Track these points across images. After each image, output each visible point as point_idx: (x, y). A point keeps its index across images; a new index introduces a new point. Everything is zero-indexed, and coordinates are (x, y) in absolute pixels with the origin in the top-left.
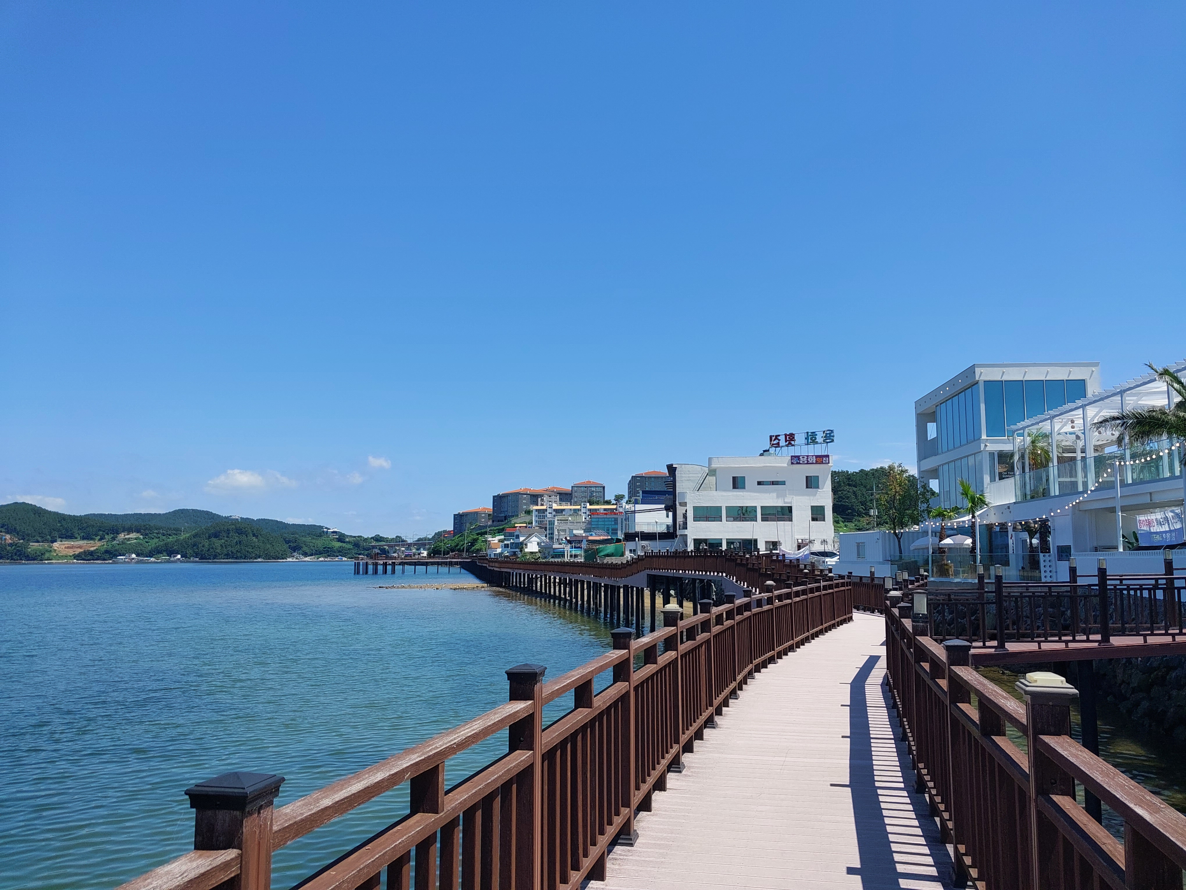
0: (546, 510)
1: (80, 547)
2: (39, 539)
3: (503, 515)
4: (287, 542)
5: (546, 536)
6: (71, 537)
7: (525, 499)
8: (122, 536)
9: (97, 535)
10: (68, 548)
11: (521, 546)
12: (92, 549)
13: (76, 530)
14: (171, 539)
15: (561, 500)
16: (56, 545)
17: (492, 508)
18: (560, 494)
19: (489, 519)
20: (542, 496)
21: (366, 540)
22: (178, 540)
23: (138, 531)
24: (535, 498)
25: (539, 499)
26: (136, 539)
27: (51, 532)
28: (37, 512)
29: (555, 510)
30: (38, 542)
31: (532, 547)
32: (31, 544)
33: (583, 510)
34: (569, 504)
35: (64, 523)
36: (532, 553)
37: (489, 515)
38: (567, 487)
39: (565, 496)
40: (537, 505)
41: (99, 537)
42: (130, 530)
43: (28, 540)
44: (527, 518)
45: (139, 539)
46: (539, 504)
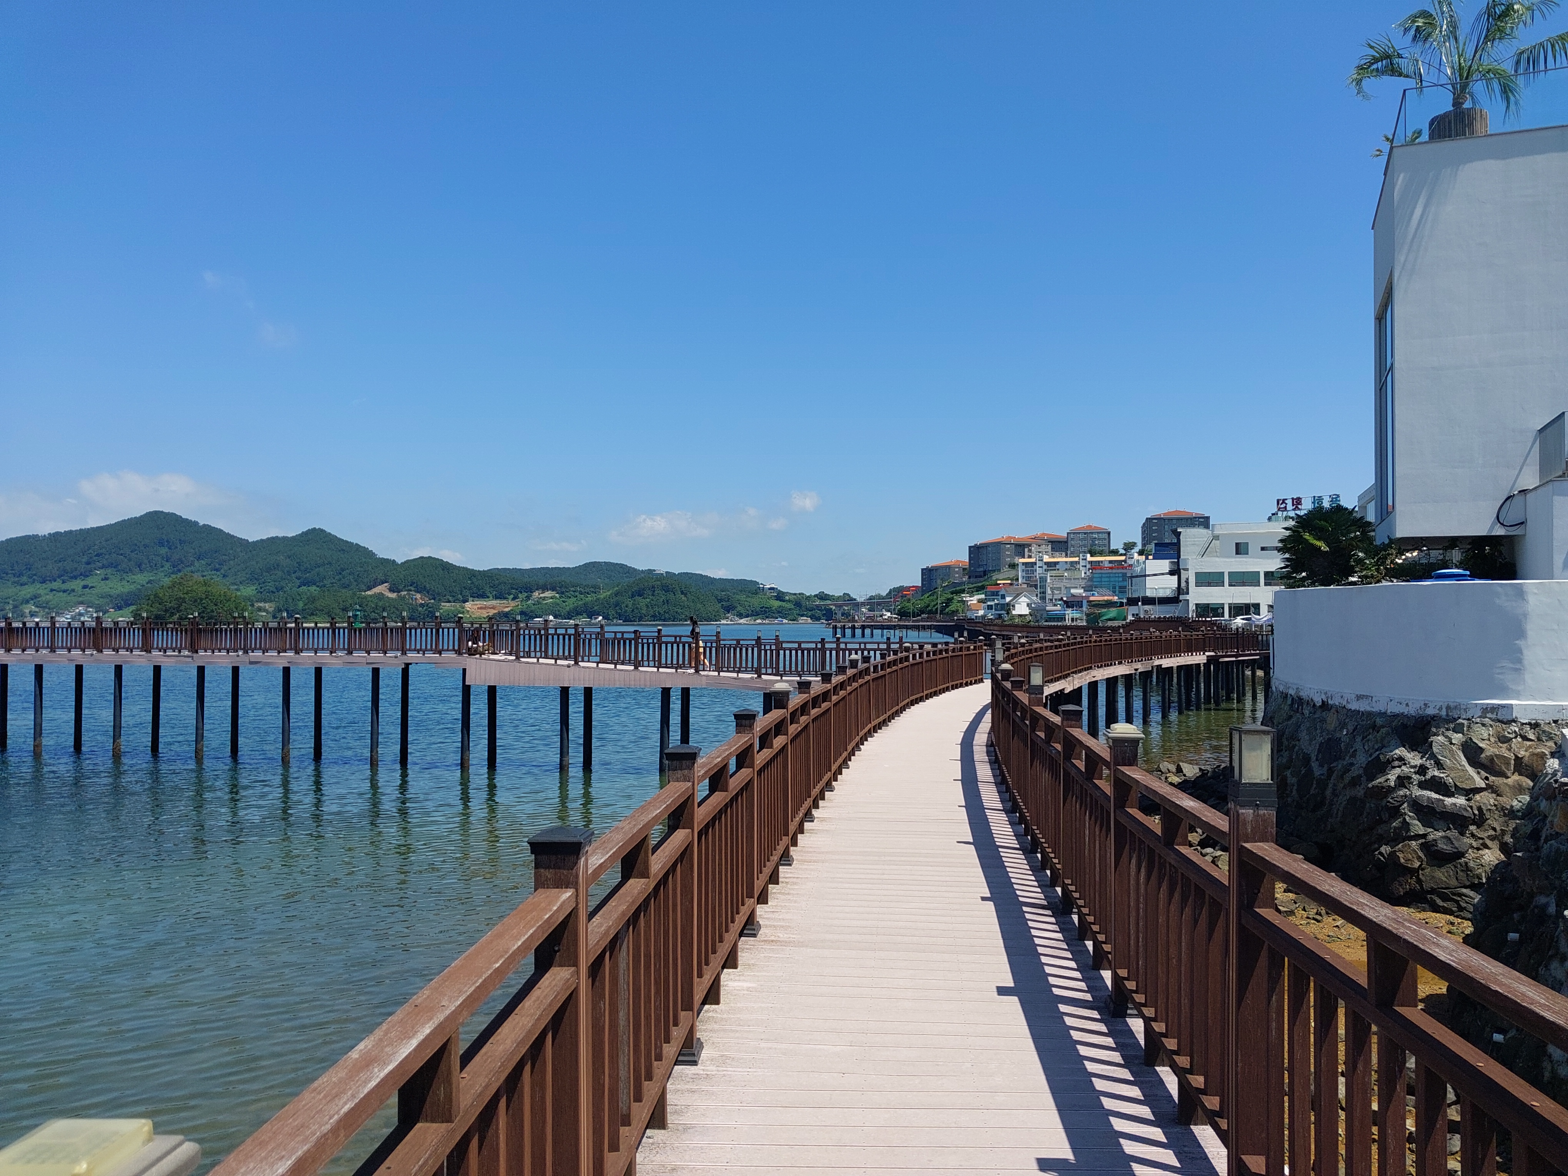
0: (1035, 563)
1: (493, 608)
2: (451, 598)
3: (982, 569)
4: (720, 601)
5: (1037, 595)
6: (482, 596)
7: (1008, 550)
8: (536, 594)
9: (510, 594)
10: (481, 608)
11: (1008, 607)
12: (507, 610)
13: (487, 589)
14: (589, 598)
15: (1053, 549)
16: (468, 605)
17: (967, 560)
18: (1052, 542)
19: (964, 575)
20: (1030, 545)
21: (808, 598)
22: (598, 599)
23: (553, 589)
24: (1021, 548)
25: (1026, 550)
26: (552, 598)
27: (461, 591)
28: (446, 567)
29: (1046, 563)
30: (449, 602)
31: (1021, 608)
32: (443, 604)
33: (1082, 563)
34: (1064, 554)
35: (475, 580)
36: (1020, 616)
37: (964, 569)
38: (1062, 533)
39: (1059, 545)
40: (1024, 557)
41: (512, 596)
42: (544, 589)
43: (440, 600)
44: (1012, 574)
45: (556, 598)
46: (1026, 556)
